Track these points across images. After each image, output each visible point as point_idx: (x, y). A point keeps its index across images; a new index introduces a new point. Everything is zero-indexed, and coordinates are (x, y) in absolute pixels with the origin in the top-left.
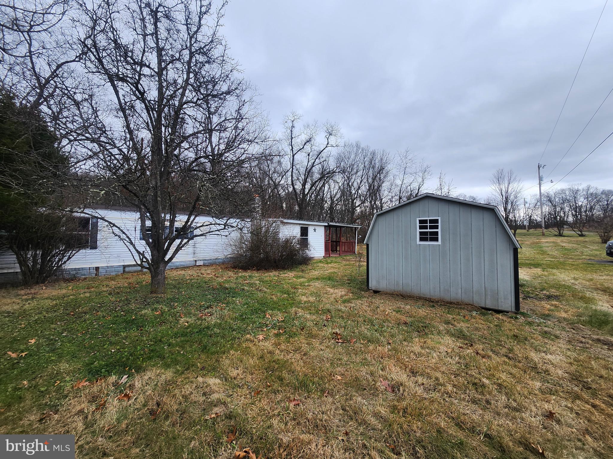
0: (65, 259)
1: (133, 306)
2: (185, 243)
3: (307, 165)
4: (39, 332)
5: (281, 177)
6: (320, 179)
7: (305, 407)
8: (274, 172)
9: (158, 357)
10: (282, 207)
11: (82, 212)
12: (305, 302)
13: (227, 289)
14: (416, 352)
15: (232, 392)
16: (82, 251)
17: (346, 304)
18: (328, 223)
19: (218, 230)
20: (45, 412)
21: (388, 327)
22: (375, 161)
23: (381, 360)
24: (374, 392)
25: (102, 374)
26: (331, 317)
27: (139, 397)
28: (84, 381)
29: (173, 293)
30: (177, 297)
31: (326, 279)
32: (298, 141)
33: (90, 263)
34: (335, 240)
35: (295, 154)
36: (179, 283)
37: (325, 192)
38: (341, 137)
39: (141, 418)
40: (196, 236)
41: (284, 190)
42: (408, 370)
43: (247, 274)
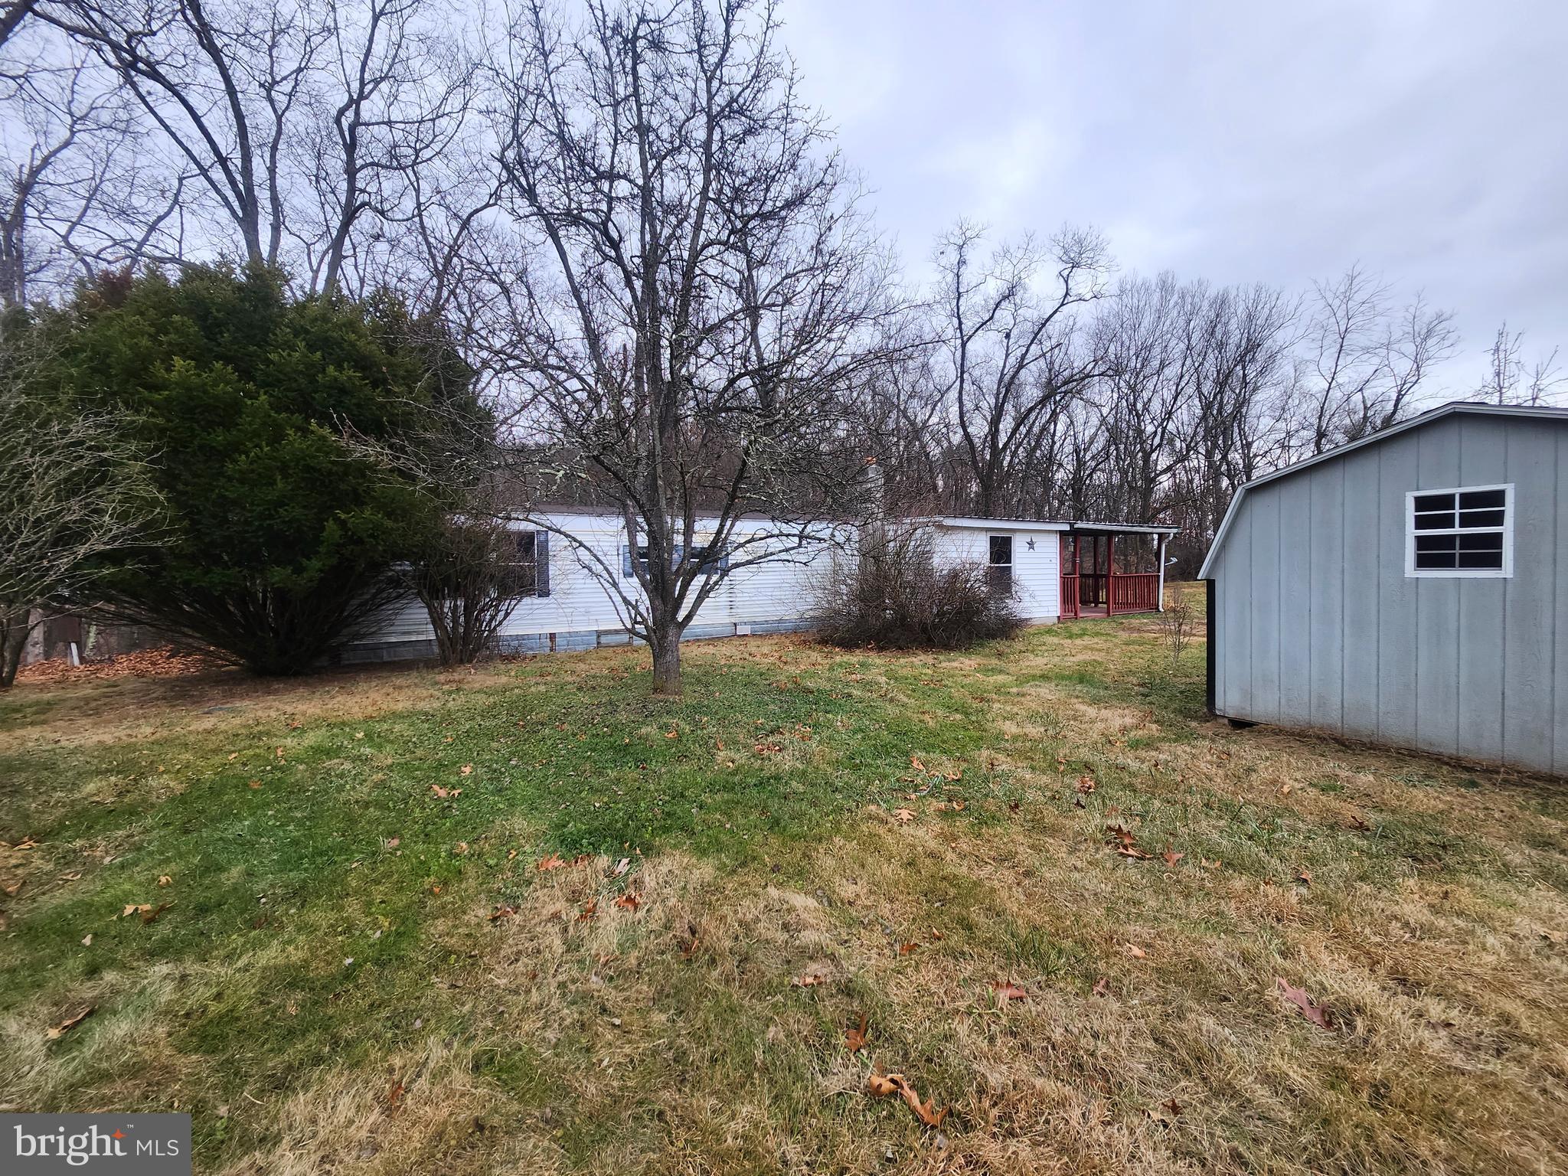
0: (500, 617)
1: (622, 717)
2: (716, 583)
3: (1004, 367)
4: (475, 754)
5: (929, 407)
6: (1043, 402)
7: (1040, 1008)
8: (910, 396)
9: (682, 829)
10: (935, 487)
11: (527, 519)
12: (1015, 738)
13: (812, 692)
14: (1412, 921)
15: (848, 934)
16: (527, 600)
17: (1143, 754)
18: (1072, 525)
19: (787, 550)
20: (499, 906)
21: (1293, 831)
22: (1226, 324)
23: (1275, 924)
24: (1262, 1015)
25: (584, 850)
26: (1096, 783)
27: (655, 907)
28: (554, 858)
29: (696, 695)
30: (706, 703)
31: (1069, 678)
32: (975, 304)
33: (539, 624)
34: (1090, 572)
35: (969, 339)
36: (706, 674)
37: (1056, 438)
38: (1108, 270)
39: (663, 953)
40: (737, 565)
41: (939, 443)
42: (1381, 971)
43: (856, 658)
